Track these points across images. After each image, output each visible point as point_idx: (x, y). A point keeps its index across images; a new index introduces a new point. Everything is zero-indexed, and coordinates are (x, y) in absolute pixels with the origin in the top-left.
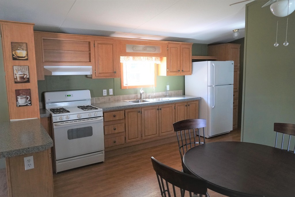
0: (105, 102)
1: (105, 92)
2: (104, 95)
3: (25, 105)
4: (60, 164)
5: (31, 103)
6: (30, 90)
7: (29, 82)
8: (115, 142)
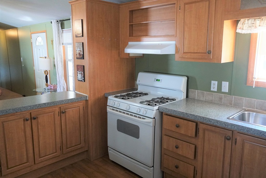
0: (212, 101)
1: (214, 85)
2: (212, 89)
3: (81, 81)
4: (110, 152)
5: (84, 80)
6: (84, 66)
7: (84, 59)
8: (177, 167)
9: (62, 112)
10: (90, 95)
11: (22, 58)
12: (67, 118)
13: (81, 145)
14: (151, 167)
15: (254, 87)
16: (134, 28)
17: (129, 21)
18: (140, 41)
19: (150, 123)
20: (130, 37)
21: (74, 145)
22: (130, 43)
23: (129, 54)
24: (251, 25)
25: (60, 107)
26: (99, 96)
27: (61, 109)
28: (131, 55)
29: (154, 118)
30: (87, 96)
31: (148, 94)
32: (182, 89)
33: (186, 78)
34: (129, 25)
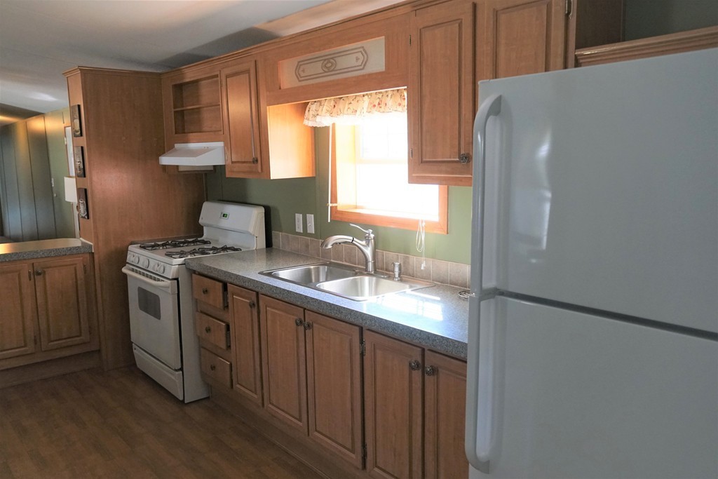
0: (298, 251)
1: (299, 220)
2: (297, 230)
3: (84, 217)
4: (137, 352)
5: (88, 215)
6: (86, 190)
7: (85, 177)
8: (213, 368)
9: (37, 273)
10: (97, 244)
11: (53, 179)
12: (47, 284)
13: (81, 338)
14: (176, 370)
15: (329, 221)
16: (185, 118)
17: (172, 104)
18: (187, 142)
19: (168, 287)
20: (176, 135)
21: (65, 335)
22: (177, 146)
23: (177, 166)
24: (315, 113)
25: (33, 264)
26: (119, 246)
27: (35, 268)
28: (181, 169)
29: (177, 279)
30: (90, 246)
31: (210, 243)
32: (251, 230)
33: (262, 210)
34: (175, 112)
